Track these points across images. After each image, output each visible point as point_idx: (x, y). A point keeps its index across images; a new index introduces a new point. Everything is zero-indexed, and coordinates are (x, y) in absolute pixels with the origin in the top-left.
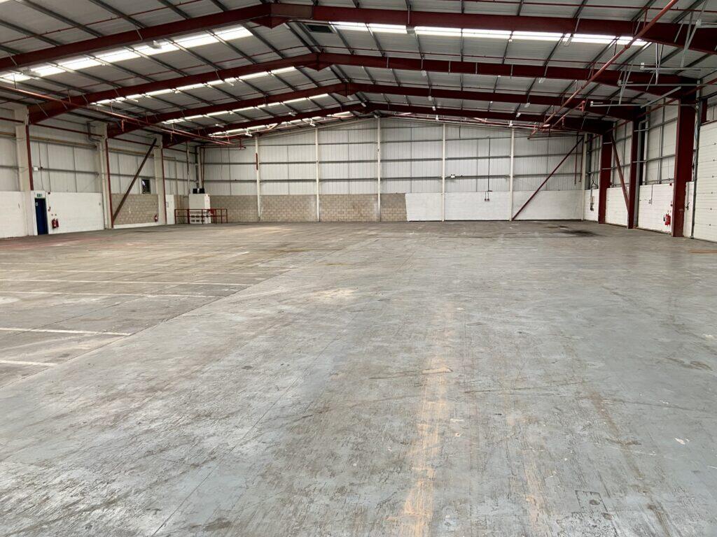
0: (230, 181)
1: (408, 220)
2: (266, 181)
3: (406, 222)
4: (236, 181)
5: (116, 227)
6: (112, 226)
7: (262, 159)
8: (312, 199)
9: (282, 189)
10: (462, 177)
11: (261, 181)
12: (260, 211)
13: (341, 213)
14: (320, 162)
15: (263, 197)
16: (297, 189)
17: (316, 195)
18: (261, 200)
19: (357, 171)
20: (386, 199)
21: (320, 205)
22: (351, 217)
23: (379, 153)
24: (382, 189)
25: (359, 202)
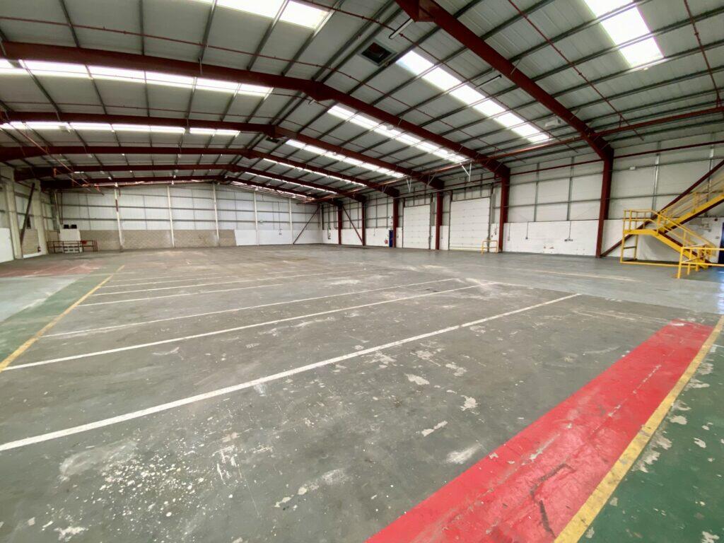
0: (89, 219)
1: (238, 245)
2: (125, 220)
3: (236, 246)
4: (96, 219)
5: (25, 256)
6: (22, 256)
7: (120, 204)
8: (168, 232)
9: (140, 226)
10: (266, 222)
11: (121, 220)
12: (122, 242)
13: (190, 241)
14: (172, 209)
15: (124, 231)
16: (153, 226)
17: (170, 231)
18: (122, 233)
19: (199, 215)
20: (223, 233)
21: (174, 236)
22: (197, 244)
23: (215, 206)
24: (219, 226)
25: (203, 235)
